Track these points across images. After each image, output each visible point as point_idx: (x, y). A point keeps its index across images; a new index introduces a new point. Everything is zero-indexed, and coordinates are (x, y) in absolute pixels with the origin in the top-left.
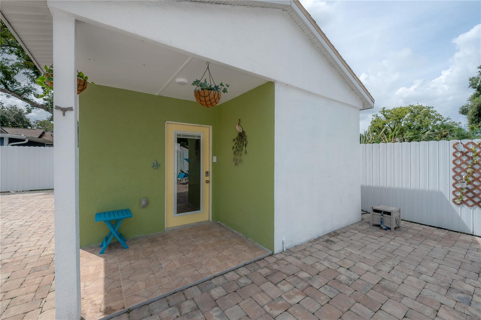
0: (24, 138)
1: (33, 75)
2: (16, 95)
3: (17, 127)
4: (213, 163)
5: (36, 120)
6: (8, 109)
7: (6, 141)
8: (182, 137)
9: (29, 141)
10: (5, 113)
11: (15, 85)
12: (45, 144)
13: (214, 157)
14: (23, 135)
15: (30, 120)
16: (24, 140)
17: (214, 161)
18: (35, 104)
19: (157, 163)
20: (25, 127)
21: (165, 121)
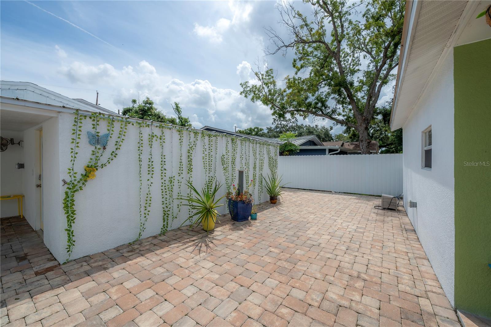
0: (338, 148)
1: (337, 97)
2: (327, 117)
3: (325, 141)
5: (335, 134)
6: (320, 129)
7: (327, 152)
9: (340, 151)
10: (320, 133)
11: (327, 109)
12: (347, 152)
14: (337, 146)
15: (333, 135)
16: (337, 150)
18: (338, 121)
20: (330, 141)
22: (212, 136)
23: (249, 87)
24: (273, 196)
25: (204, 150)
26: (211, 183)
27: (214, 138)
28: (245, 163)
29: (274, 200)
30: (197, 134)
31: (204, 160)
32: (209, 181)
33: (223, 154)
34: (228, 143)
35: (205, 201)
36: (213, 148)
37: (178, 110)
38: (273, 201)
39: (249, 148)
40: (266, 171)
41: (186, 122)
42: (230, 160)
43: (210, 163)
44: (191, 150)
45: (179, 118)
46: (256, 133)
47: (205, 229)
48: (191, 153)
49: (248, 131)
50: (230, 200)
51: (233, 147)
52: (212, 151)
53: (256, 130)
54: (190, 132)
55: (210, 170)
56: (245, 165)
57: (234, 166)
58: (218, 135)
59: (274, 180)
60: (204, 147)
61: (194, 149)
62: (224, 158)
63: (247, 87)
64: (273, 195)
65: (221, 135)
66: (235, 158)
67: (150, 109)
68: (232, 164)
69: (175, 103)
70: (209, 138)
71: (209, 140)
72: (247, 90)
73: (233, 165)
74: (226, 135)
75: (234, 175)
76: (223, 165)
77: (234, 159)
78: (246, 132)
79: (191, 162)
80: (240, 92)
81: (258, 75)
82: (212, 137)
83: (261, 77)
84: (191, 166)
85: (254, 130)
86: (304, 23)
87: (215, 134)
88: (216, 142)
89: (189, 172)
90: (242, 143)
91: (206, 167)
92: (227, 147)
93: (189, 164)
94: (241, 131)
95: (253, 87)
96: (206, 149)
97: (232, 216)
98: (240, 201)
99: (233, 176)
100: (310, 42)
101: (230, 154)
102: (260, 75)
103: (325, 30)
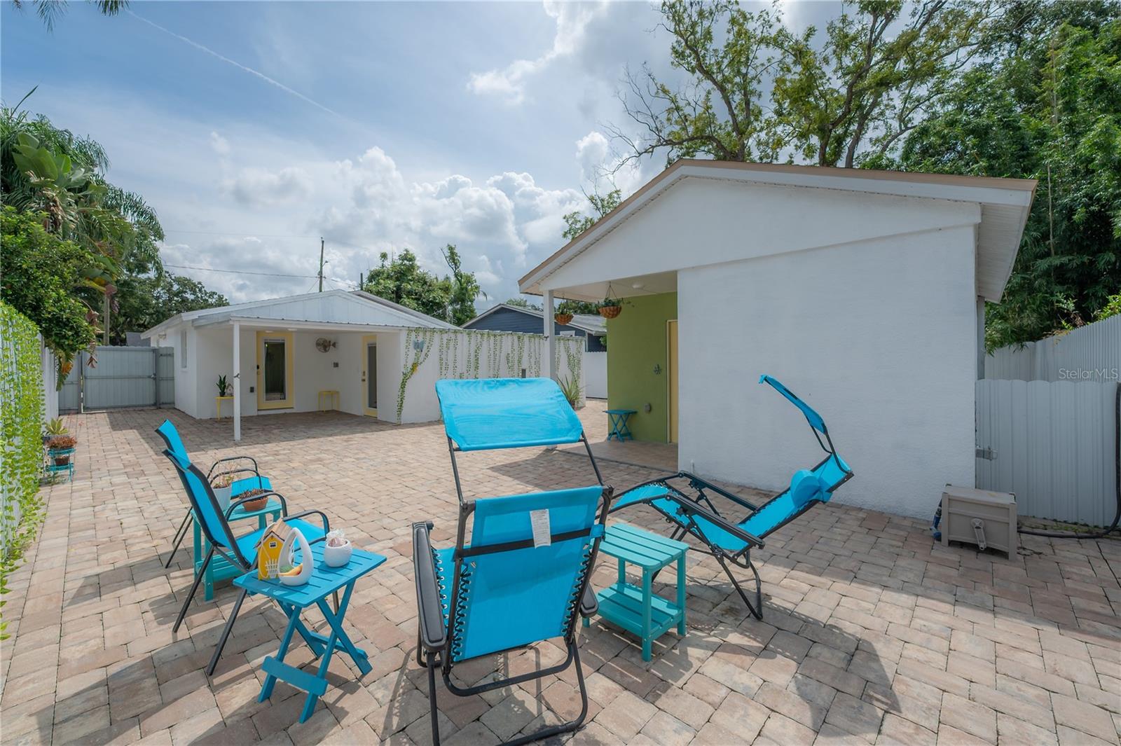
19: (658, 367)
23: (579, 221)
30: (483, 334)
31: (489, 359)
33: (509, 353)
34: (515, 342)
36: (498, 347)
37: (454, 260)
40: (564, 372)
41: (470, 282)
42: (516, 359)
43: (494, 362)
45: (456, 275)
48: (477, 352)
51: (520, 345)
52: (496, 350)
55: (494, 368)
58: (505, 334)
59: (575, 383)
61: (480, 349)
62: (509, 356)
63: (576, 222)
67: (411, 268)
68: (518, 362)
69: (449, 245)
72: (577, 227)
73: (519, 364)
74: (512, 334)
76: (508, 364)
77: (522, 357)
79: (478, 360)
80: (563, 233)
81: (594, 201)
82: (497, 337)
83: (599, 204)
84: (478, 364)
86: (673, 105)
87: (501, 333)
88: (501, 341)
89: (475, 369)
91: (490, 366)
92: (513, 345)
95: (586, 222)
96: (491, 348)
100: (684, 141)
101: (516, 352)
102: (598, 201)
103: (714, 115)
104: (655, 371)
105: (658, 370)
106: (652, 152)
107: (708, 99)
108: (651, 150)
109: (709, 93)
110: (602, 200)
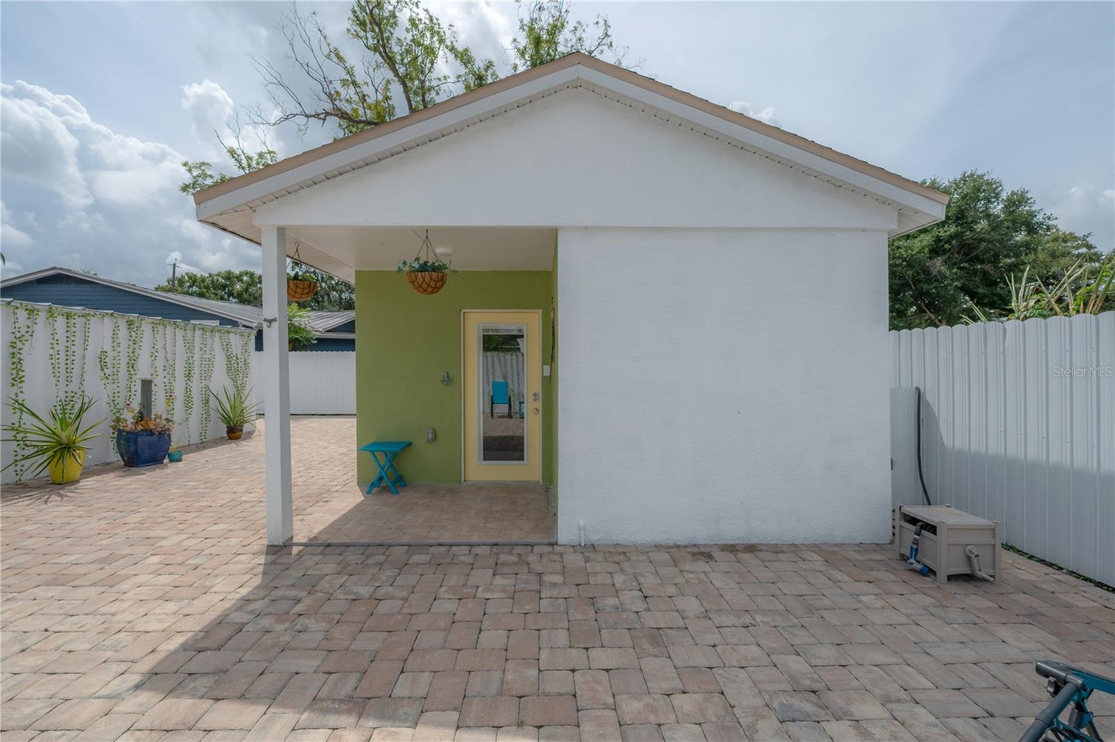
4: (543, 377)
8: (490, 333)
13: (545, 366)
17: (545, 374)
19: (448, 376)
21: (461, 310)
22: (76, 317)
23: (211, 176)
24: (232, 425)
25: (52, 342)
26: (72, 403)
27: (79, 321)
28: (165, 366)
29: (234, 433)
30: (36, 312)
31: (53, 361)
32: (66, 401)
33: (105, 350)
34: (119, 330)
35: (58, 431)
36: (78, 340)
38: (233, 435)
39: (175, 339)
40: (220, 381)
42: (124, 360)
43: (68, 366)
44: (18, 342)
46: (245, 287)
47: (57, 481)
48: (18, 347)
49: (220, 278)
50: (120, 432)
51: (131, 336)
52: (73, 345)
53: (245, 278)
54: (17, 308)
55: (69, 379)
56: (165, 370)
57: (133, 372)
58: (93, 313)
59: (238, 397)
60: (52, 337)
61: (26, 340)
62: (106, 356)
64: (231, 423)
65: (100, 314)
66: (137, 357)
68: (129, 367)
70: (67, 319)
71: (67, 323)
73: (132, 370)
74: (112, 314)
75: (133, 389)
76: (103, 370)
77: (135, 358)
78: (212, 281)
79: (20, 364)
80: (181, 186)
81: (236, 156)
82: (74, 319)
83: (245, 162)
84: (20, 372)
85: (239, 278)
86: (348, 77)
87: (84, 311)
88: (85, 327)
89: (15, 383)
90: (156, 329)
91: (58, 375)
92: (115, 336)
93: (14, 369)
94: (195, 276)
95: (222, 179)
96: (57, 340)
97: (126, 458)
98: (142, 430)
99: (130, 391)
100: (361, 122)
101: (123, 350)
102: (243, 157)
103: (394, 108)
104: (443, 382)
105: (448, 380)
106: (324, 120)
107: (387, 89)
108: (322, 116)
109: (388, 82)
110: (249, 158)
